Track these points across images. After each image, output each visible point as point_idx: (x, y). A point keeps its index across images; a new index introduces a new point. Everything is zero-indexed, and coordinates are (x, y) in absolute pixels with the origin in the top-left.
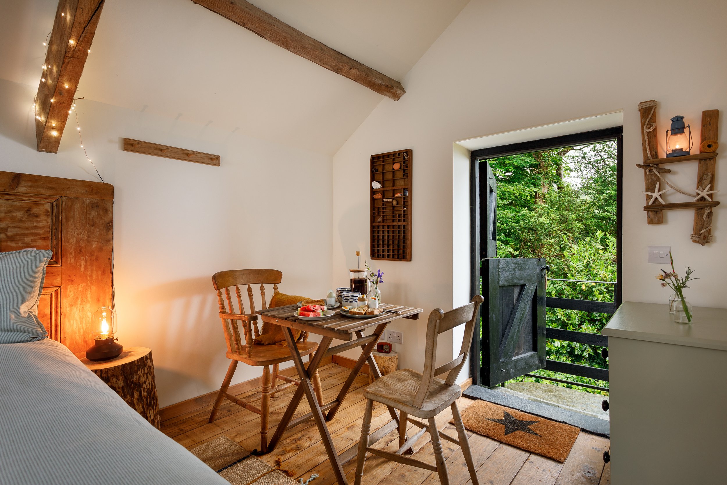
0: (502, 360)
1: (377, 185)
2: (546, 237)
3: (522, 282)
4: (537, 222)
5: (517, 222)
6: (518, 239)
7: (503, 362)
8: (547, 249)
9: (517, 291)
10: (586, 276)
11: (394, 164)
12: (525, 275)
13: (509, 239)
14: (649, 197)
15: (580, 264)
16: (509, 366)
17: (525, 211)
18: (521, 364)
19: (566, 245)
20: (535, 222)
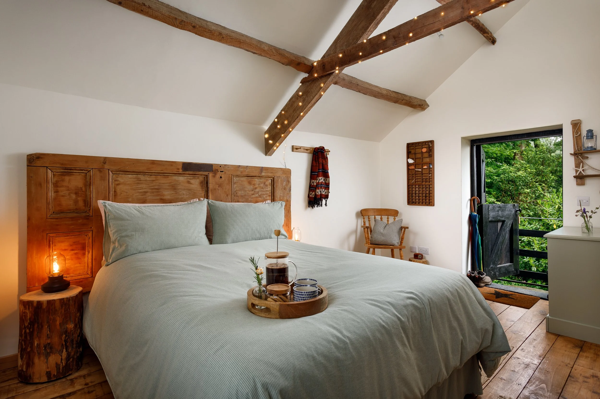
0: (492, 266)
1: (411, 161)
2: (523, 187)
3: (503, 219)
4: (516, 175)
5: (498, 176)
6: (499, 189)
7: (492, 267)
8: (524, 197)
9: (500, 224)
10: (557, 218)
11: (422, 149)
12: (505, 214)
13: (491, 190)
14: (577, 171)
15: (552, 208)
16: (496, 270)
17: (505, 166)
18: (503, 270)
19: (541, 194)
20: (514, 176)
